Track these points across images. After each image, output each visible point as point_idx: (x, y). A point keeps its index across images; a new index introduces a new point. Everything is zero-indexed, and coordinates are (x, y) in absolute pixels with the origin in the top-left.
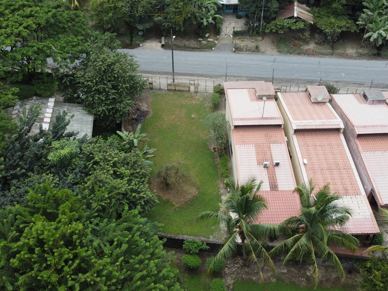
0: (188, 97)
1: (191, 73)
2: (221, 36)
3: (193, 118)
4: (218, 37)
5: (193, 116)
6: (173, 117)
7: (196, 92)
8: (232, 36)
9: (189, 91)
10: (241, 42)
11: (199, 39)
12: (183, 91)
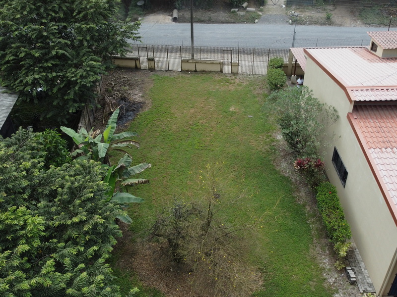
0: (220, 81)
2: (267, 7)
3: (233, 113)
4: (261, 7)
5: (232, 109)
7: (234, 74)
8: (284, 6)
9: (221, 71)
10: (301, 13)
11: (233, 10)
12: (210, 72)
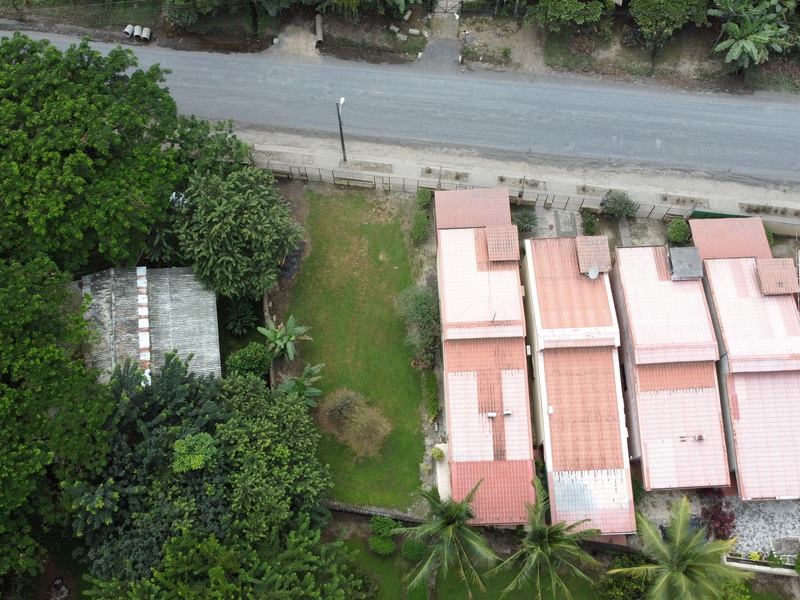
0: (372, 206)
1: (376, 135)
2: (436, 16)
3: (382, 262)
4: (429, 17)
5: (381, 257)
6: (347, 258)
7: (386, 192)
8: (457, 17)
10: (475, 34)
11: (392, 28)
12: (363, 188)
